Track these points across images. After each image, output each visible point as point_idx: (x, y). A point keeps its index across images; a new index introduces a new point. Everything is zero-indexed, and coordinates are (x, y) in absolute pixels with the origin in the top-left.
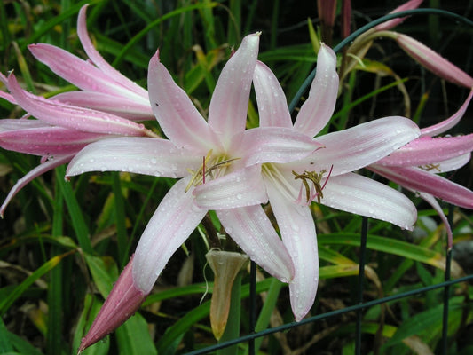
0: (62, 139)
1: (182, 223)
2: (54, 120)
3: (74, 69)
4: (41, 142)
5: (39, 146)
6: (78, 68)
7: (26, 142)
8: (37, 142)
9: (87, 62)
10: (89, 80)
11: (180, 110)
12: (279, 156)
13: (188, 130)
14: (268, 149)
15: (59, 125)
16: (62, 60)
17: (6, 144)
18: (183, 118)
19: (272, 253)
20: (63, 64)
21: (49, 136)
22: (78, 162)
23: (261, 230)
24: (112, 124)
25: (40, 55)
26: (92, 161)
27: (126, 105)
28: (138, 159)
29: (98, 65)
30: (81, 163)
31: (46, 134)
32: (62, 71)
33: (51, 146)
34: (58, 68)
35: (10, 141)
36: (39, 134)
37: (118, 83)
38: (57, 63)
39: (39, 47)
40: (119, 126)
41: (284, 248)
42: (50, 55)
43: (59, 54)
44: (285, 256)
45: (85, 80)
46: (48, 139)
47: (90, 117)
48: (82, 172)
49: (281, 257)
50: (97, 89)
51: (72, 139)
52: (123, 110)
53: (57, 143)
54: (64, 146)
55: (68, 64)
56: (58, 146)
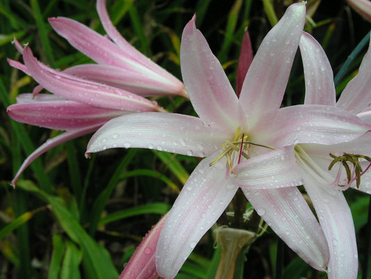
0: (74, 114)
1: (210, 203)
2: (68, 94)
3: (92, 44)
4: (53, 116)
5: (52, 119)
6: (95, 42)
7: (38, 115)
8: (48, 115)
9: (104, 38)
10: (106, 55)
11: (212, 84)
12: (323, 136)
13: (218, 107)
14: (309, 129)
15: (73, 99)
16: (81, 34)
17: (17, 116)
18: (214, 92)
19: (308, 238)
20: (82, 38)
21: (61, 110)
22: (100, 138)
23: (296, 212)
24: (124, 100)
25: (60, 29)
26: (115, 137)
27: (140, 81)
28: (164, 135)
29: (115, 40)
30: (104, 138)
31: (59, 108)
32: (80, 44)
33: (63, 120)
34: (76, 42)
35: (22, 114)
36: (52, 108)
37: (133, 59)
38: (75, 37)
39: (59, 21)
40: (131, 102)
41: (322, 232)
42: (69, 29)
43: (78, 29)
44: (321, 241)
45: (101, 55)
46: (61, 113)
47: (103, 93)
48: (105, 148)
49: (317, 243)
50: (113, 64)
51: (85, 113)
52: (137, 84)
53: (69, 117)
54: (76, 120)
55: (86, 38)
56: (70, 120)
